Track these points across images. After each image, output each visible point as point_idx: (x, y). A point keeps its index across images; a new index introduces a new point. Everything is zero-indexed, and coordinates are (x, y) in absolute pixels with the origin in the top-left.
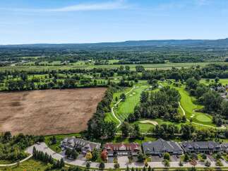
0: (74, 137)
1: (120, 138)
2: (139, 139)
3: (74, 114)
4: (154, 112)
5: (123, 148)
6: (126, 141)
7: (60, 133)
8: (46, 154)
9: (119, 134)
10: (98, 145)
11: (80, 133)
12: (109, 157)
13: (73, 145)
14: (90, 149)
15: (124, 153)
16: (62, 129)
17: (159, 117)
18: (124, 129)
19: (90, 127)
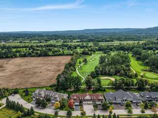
0: (44, 89)
1: (84, 90)
2: (102, 91)
3: (46, 73)
4: (112, 70)
5: (88, 97)
6: (91, 92)
7: (33, 86)
8: (18, 103)
9: (83, 87)
10: (65, 96)
11: (50, 86)
12: (75, 105)
13: (43, 95)
14: (58, 99)
15: (89, 103)
16: (35, 83)
17: (116, 74)
18: (88, 82)
19: (58, 81)
